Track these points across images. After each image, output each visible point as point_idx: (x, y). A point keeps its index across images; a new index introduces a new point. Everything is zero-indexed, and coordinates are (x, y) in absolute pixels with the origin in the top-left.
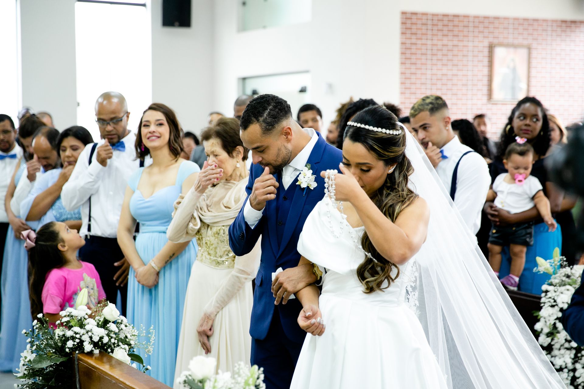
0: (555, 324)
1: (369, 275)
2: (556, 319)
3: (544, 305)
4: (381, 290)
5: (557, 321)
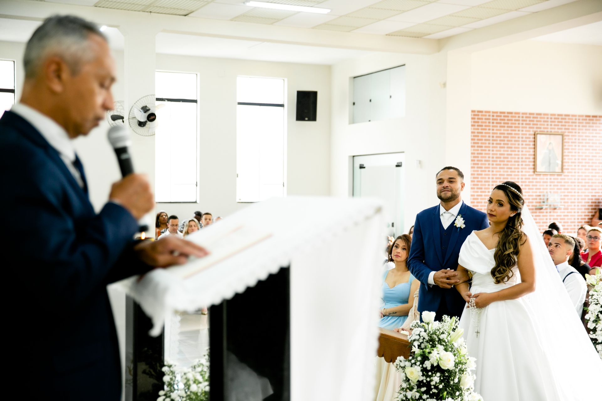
0: (598, 315)
1: (498, 274)
2: (598, 312)
3: (591, 304)
4: (504, 282)
5: (599, 313)
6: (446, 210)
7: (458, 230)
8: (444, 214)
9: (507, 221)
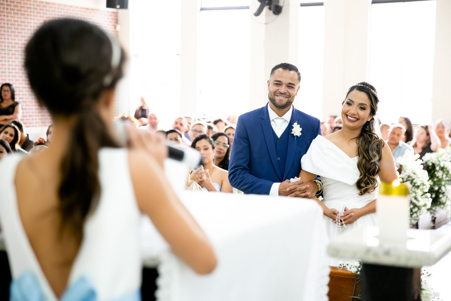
6: (278, 115)
7: (295, 139)
8: (275, 120)
9: (362, 127)
